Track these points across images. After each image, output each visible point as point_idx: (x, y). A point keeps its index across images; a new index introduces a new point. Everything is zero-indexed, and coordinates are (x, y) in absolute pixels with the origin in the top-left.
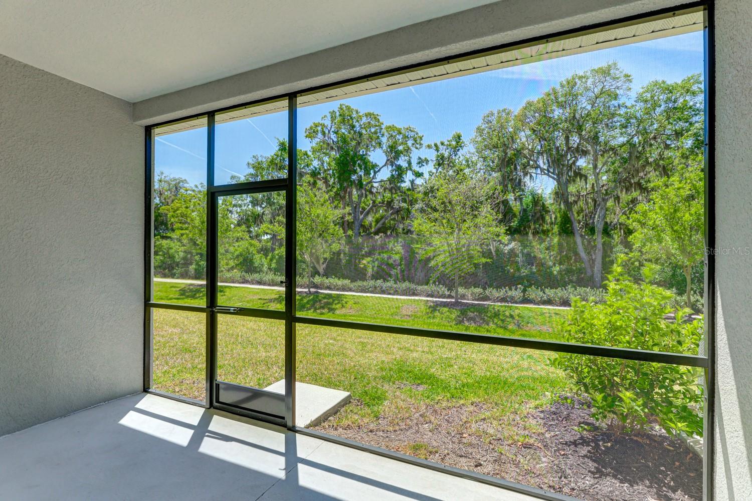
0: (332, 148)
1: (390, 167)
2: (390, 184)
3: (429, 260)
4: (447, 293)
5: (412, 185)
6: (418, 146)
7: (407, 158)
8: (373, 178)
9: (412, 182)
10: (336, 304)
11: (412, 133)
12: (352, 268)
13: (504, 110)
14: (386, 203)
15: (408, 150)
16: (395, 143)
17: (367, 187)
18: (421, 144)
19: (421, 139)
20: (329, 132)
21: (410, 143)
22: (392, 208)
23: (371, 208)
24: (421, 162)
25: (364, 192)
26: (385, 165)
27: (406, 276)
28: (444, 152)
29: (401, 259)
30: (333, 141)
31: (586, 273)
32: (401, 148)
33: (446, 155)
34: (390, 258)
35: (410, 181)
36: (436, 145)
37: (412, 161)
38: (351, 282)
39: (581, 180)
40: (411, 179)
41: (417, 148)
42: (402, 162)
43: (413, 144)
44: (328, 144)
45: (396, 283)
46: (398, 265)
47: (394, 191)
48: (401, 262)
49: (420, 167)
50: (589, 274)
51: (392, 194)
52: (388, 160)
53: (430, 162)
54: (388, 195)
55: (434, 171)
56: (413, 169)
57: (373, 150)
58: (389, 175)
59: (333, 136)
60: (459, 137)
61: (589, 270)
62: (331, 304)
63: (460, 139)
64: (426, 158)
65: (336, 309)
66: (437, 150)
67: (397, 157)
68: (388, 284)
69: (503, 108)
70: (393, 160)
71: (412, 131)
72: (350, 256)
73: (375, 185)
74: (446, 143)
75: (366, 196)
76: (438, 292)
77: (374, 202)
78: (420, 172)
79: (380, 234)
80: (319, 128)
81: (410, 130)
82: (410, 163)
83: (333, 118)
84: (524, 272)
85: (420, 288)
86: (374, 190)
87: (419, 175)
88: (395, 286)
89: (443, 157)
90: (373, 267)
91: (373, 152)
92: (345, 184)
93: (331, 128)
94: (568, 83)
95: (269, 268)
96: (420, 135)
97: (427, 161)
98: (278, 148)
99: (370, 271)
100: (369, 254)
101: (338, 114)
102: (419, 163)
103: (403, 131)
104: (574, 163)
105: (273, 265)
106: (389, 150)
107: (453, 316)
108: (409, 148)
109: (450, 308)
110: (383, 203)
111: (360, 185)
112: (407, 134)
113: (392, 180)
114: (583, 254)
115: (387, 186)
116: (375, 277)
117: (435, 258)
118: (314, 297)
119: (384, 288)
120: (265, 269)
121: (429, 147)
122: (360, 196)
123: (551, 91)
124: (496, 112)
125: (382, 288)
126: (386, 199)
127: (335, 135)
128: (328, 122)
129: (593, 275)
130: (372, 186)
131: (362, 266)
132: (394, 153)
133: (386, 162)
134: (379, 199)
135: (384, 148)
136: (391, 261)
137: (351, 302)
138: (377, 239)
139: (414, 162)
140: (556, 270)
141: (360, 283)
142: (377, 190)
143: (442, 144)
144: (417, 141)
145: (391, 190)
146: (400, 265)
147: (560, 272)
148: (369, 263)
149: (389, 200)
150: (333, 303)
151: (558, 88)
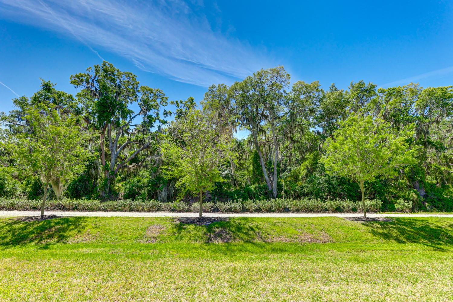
0: (95, 95)
1: (143, 116)
2: (143, 127)
3: (175, 179)
4: (186, 207)
5: (159, 129)
6: (164, 104)
7: (156, 111)
8: (129, 122)
9: (159, 127)
10: (71, 230)
11: (161, 94)
12: (107, 190)
13: (222, 85)
14: (138, 141)
15: (157, 106)
16: (148, 99)
17: (124, 128)
18: (166, 103)
19: (167, 99)
20: (93, 81)
21: (158, 101)
22: (143, 145)
23: (127, 145)
24: (166, 114)
25: (121, 131)
26: (139, 114)
27: (153, 195)
28: (182, 109)
29: (149, 181)
30: (96, 89)
31: (268, 189)
32: (152, 103)
33: (184, 110)
34: (139, 181)
35: (158, 126)
36: (177, 102)
37: (160, 113)
38: (101, 202)
39: (262, 133)
40: (159, 125)
41: (163, 105)
42: (152, 113)
43: (161, 102)
44: (92, 91)
45: (143, 201)
46: (146, 187)
47: (145, 132)
48: (148, 184)
49: (165, 117)
50: (270, 190)
51: (144, 134)
52: (142, 110)
53: (173, 114)
54: (140, 135)
55: (175, 121)
56: (160, 119)
57: (131, 103)
58: (142, 121)
59: (96, 85)
60: (192, 100)
61: (270, 187)
62: (64, 230)
63: (193, 102)
64: (170, 111)
65: (68, 237)
66: (178, 106)
67: (149, 109)
68: (136, 202)
69: (222, 84)
70: (145, 111)
71: (160, 93)
72: (106, 180)
73: (131, 127)
74: (184, 102)
75: (123, 135)
76: (179, 207)
77: (129, 140)
78: (165, 120)
79: (133, 164)
80: (84, 79)
81: (159, 92)
82: (158, 114)
83: (97, 71)
84: (232, 189)
85: (164, 204)
86: (131, 131)
87: (164, 122)
88: (142, 203)
89: (181, 112)
90: (126, 188)
91: (130, 104)
92: (105, 123)
93: (94, 78)
94: (258, 74)
95: (23, 192)
96: (166, 96)
97: (171, 113)
98: (42, 87)
99: (122, 192)
100: (124, 179)
101: (101, 68)
102: (165, 114)
103: (154, 91)
104: (259, 123)
105: (28, 190)
106: (142, 103)
107: (200, 234)
108: (157, 104)
109: (196, 226)
110: (137, 141)
111: (117, 125)
112: (157, 94)
113: (144, 125)
114: (267, 177)
115: (140, 129)
116: (126, 197)
117: (180, 179)
118: (43, 224)
119: (132, 206)
120: (18, 193)
121: (172, 103)
122: (118, 134)
123: (248, 78)
124: (217, 86)
125: (130, 206)
126: (139, 139)
127: (97, 83)
128: (92, 74)
129: (272, 190)
130: (129, 129)
131: (116, 188)
132: (146, 106)
133: (140, 112)
134: (133, 138)
135: (139, 101)
136: (140, 184)
137: (90, 226)
138: (131, 168)
139: (161, 113)
140: (252, 187)
141: (109, 203)
142: (132, 131)
143: (181, 102)
144: (164, 100)
145: (143, 131)
146: (148, 186)
147: (255, 188)
148: (122, 185)
149: (141, 139)
150: (67, 229)
151: (252, 76)
